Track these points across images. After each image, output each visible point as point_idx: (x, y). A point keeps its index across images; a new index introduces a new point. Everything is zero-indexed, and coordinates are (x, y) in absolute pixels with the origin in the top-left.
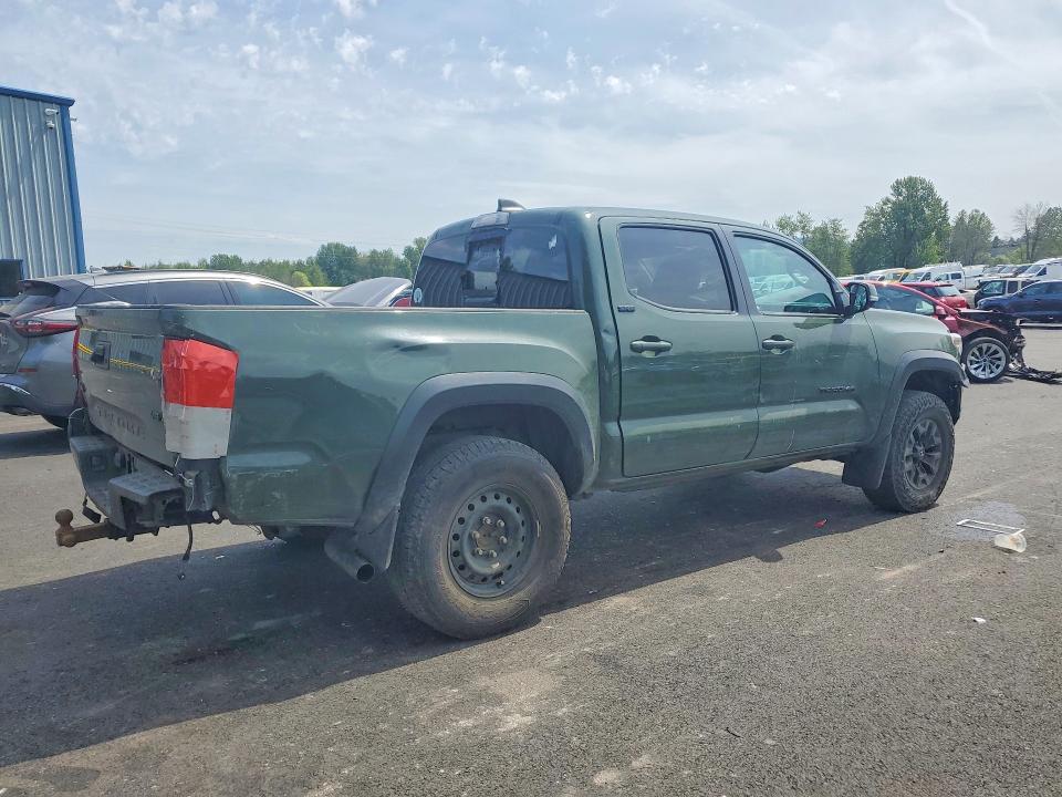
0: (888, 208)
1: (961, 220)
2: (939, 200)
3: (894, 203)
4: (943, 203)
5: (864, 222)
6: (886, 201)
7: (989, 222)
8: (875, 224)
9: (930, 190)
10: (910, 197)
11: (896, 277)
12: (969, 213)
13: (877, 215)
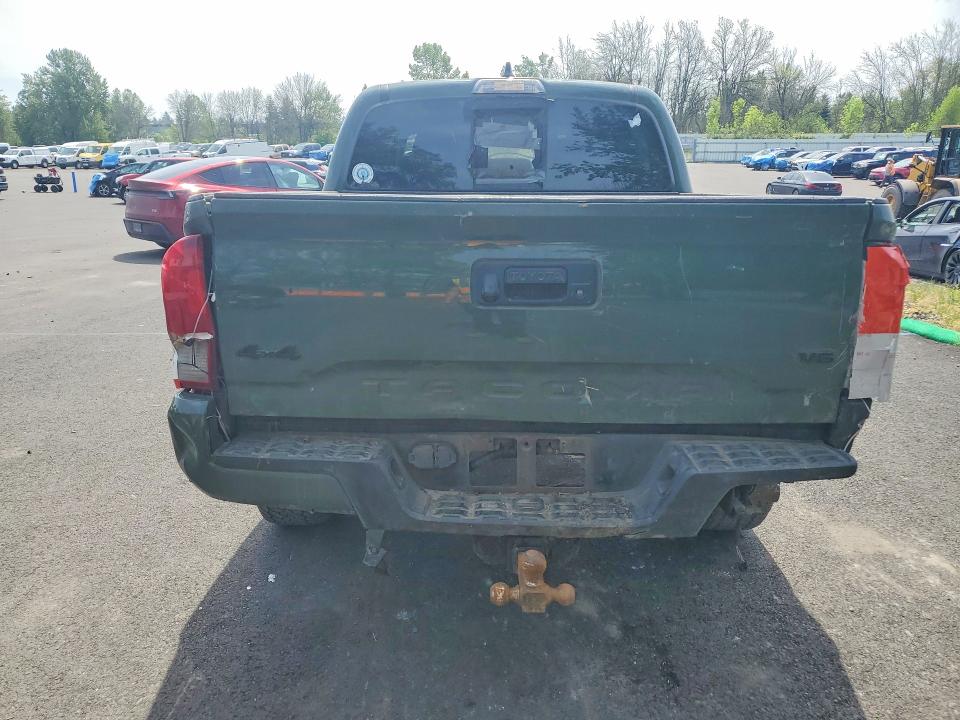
0: (48, 78)
1: (116, 97)
2: (97, 77)
3: (53, 74)
4: (102, 80)
5: (24, 92)
6: (45, 71)
7: (141, 102)
8: (38, 94)
9: (87, 64)
10: (68, 69)
11: (95, 150)
12: (122, 91)
13: (38, 85)
